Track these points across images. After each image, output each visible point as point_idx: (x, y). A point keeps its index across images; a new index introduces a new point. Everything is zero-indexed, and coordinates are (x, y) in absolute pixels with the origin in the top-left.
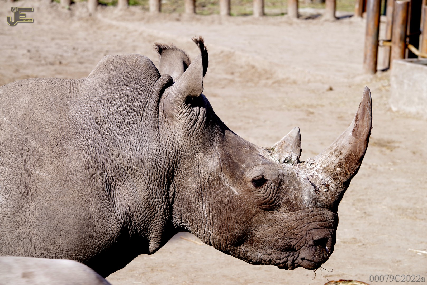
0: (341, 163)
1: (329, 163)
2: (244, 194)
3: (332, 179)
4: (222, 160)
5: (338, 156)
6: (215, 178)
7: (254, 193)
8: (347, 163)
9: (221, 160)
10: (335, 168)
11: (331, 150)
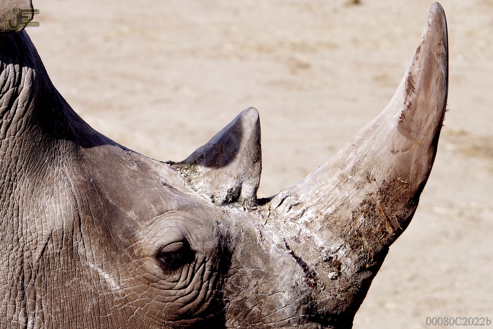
0: (370, 205)
1: (338, 203)
2: (134, 290)
3: (347, 247)
4: (81, 200)
5: (361, 186)
6: (61, 248)
7: (161, 286)
8: (386, 204)
9: (78, 201)
10: (353, 218)
11: (342, 169)
